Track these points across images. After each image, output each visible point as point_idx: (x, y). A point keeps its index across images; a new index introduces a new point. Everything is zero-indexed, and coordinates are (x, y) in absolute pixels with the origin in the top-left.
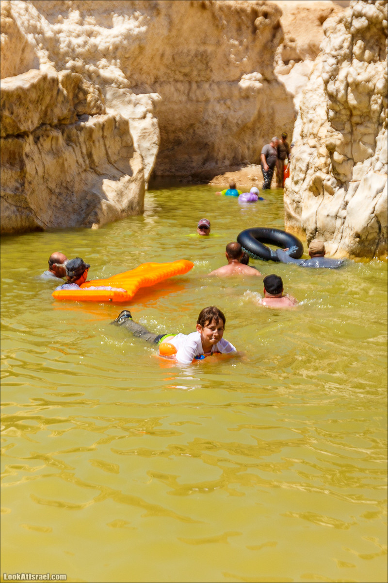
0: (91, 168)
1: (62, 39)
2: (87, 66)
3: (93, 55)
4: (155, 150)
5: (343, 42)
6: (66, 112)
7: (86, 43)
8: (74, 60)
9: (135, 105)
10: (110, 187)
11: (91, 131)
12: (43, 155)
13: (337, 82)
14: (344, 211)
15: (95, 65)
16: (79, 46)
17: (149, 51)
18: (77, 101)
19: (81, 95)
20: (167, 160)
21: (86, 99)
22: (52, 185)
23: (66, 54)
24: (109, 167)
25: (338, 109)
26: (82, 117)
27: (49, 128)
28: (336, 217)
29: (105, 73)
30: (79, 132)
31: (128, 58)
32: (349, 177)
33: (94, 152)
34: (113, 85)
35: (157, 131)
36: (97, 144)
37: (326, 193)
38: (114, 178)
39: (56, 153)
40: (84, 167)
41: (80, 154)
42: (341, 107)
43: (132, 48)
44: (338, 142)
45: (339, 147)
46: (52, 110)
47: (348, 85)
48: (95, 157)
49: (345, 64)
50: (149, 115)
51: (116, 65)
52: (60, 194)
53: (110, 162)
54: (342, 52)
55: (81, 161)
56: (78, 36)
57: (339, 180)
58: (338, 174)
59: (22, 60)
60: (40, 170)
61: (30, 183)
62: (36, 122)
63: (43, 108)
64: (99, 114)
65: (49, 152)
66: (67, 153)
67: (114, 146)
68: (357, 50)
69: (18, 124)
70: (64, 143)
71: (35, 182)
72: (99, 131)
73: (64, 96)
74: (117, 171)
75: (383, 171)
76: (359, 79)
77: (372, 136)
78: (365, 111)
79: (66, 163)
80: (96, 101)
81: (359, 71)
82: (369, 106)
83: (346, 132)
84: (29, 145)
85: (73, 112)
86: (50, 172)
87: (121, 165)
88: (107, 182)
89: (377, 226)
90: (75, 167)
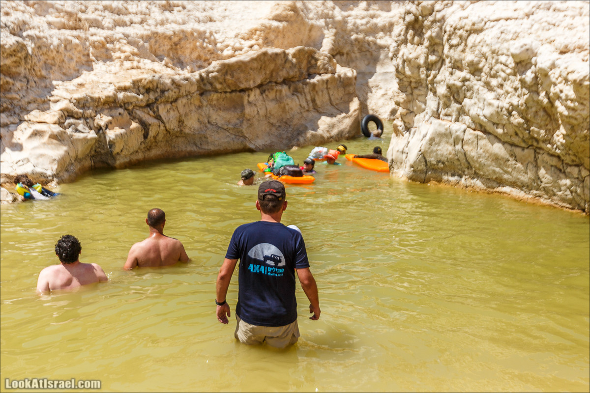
0: (314, 109)
5: (401, 30)
6: (292, 73)
8: (357, 34)
10: (324, 121)
11: (314, 85)
12: (267, 102)
13: (398, 59)
14: (407, 148)
15: (374, 36)
16: (362, 24)
18: (310, 65)
19: (313, 62)
21: (316, 64)
22: (274, 121)
23: (352, 30)
24: (330, 107)
25: (400, 77)
26: (310, 76)
27: (274, 84)
28: (403, 152)
29: (380, 41)
30: (304, 86)
32: (412, 124)
33: (317, 98)
36: (320, 93)
37: (400, 135)
38: (332, 115)
39: (278, 100)
40: (307, 109)
41: (304, 100)
42: (403, 76)
44: (402, 101)
45: (402, 103)
46: (277, 73)
47: (404, 61)
48: (318, 102)
49: (403, 46)
52: (280, 126)
53: (332, 104)
54: (400, 38)
55: (304, 104)
56: (363, 18)
57: (406, 126)
58: (405, 123)
59: (310, 37)
60: (262, 112)
61: (249, 120)
62: (259, 82)
63: (268, 72)
64: (326, 73)
65: (273, 100)
66: (289, 101)
67: (337, 94)
68: (409, 37)
69: (238, 84)
70: (289, 93)
71: (254, 120)
72: (323, 85)
73: (292, 64)
74: (335, 111)
75: (430, 121)
76: (411, 56)
77: (424, 96)
78: (418, 79)
79: (287, 107)
80: (324, 65)
81: (411, 51)
82: (419, 76)
83: (408, 93)
84: (255, 95)
85: (302, 73)
86: (272, 113)
87: (342, 107)
88: (323, 118)
89: (424, 160)
90: (296, 109)
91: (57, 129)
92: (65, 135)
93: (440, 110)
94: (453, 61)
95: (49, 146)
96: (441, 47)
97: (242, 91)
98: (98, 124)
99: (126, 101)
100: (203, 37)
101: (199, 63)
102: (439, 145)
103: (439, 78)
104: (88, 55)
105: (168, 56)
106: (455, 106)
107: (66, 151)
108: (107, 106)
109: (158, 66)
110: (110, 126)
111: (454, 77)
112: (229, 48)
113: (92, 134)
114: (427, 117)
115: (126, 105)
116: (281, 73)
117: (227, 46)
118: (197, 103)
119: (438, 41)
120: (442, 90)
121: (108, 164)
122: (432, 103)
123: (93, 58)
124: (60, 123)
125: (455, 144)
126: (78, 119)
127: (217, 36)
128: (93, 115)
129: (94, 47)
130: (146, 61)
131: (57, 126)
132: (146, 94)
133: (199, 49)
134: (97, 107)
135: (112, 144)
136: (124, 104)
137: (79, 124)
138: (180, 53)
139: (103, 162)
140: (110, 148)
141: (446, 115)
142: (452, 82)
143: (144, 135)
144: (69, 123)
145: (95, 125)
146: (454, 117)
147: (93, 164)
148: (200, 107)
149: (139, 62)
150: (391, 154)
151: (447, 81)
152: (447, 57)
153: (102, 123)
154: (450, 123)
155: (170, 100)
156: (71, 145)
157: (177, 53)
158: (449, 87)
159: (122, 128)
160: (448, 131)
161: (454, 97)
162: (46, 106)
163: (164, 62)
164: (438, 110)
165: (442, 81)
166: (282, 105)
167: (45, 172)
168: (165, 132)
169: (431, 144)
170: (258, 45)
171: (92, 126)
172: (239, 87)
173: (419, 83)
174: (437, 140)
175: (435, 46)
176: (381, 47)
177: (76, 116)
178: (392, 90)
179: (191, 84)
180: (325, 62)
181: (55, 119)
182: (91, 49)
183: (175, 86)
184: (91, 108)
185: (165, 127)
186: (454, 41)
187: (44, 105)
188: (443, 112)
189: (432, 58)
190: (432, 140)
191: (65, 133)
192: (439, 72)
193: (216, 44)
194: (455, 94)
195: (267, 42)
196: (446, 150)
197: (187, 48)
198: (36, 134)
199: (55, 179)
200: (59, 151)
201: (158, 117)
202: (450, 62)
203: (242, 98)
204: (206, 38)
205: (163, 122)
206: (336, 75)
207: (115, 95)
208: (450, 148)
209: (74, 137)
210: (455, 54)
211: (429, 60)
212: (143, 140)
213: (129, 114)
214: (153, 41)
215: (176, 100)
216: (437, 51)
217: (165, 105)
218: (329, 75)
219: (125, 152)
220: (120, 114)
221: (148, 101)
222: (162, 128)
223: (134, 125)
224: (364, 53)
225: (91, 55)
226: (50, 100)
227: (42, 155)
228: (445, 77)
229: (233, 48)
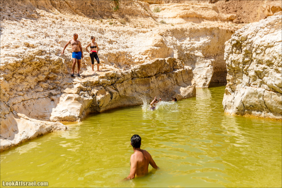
0: (177, 84)
1: (183, 46)
2: (191, 53)
3: (193, 49)
4: (211, 76)
5: (230, 48)
6: (167, 69)
7: (191, 46)
8: (187, 51)
9: (206, 63)
10: (182, 89)
11: (177, 73)
12: (158, 82)
13: (229, 61)
14: (234, 100)
15: (193, 52)
16: (188, 47)
17: (212, 47)
18: (174, 65)
19: (175, 63)
20: (222, 77)
21: (177, 65)
22: (161, 90)
23: (184, 50)
24: (183, 83)
25: (230, 69)
26: (174, 70)
27: (161, 74)
28: (231, 102)
29: (196, 54)
30: (173, 74)
31: (205, 49)
32: (235, 89)
33: (178, 79)
34: (199, 58)
35: (212, 70)
36: (179, 77)
37: (229, 94)
38: (184, 87)
39: (163, 81)
40: (174, 84)
41: (173, 80)
42: (231, 68)
43: (206, 47)
44: (230, 79)
45: (231, 80)
46: (162, 69)
47: (232, 61)
48: (178, 81)
49: (231, 55)
50: (210, 66)
51: (200, 52)
52: (164, 92)
54: (229, 51)
55: (173, 82)
56: (189, 44)
57: (232, 90)
58: (231, 88)
59: (168, 53)
60: (157, 86)
61: (152, 90)
62: (155, 73)
63: (158, 69)
64: (181, 68)
65: (161, 80)
66: (167, 81)
67: (186, 77)
68: (234, 51)
69: (148, 74)
70: (167, 78)
71: (154, 90)
72: (180, 73)
73: (168, 65)
74: (186, 85)
75: (245, 88)
76: (235, 59)
77: (241, 77)
78: (238, 69)
79: (166, 83)
80: (180, 65)
81: (235, 57)
82: (239, 67)
83: (233, 75)
84: (153, 79)
85: (171, 69)
86: (161, 86)
87: (188, 83)
88: (181, 88)
89: (243, 105)
90: (170, 84)
91: (77, 96)
92: (80, 99)
93: (250, 82)
94: (258, 61)
95: (75, 104)
96: (251, 54)
97: (149, 77)
98: (93, 93)
99: (103, 83)
100: (126, 54)
101: (126, 66)
102: (251, 98)
103: (250, 68)
104: (84, 63)
105: (115, 63)
106: (259, 80)
107: (81, 106)
108: (95, 85)
109: (112, 67)
110: (98, 94)
111: (258, 67)
112: (137, 59)
113: (91, 98)
114: (243, 86)
115: (103, 85)
116: (163, 69)
117: (136, 58)
118: (130, 83)
119: (249, 52)
120: (252, 73)
121: (97, 111)
122: (246, 79)
123: (86, 65)
124: (78, 93)
125: (259, 97)
126: (84, 91)
127: (131, 54)
128: (91, 89)
129: (86, 60)
130: (107, 65)
131: (77, 95)
132: (111, 80)
133: (126, 60)
134: (92, 86)
135: (99, 102)
136: (103, 84)
137: (85, 93)
138: (118, 61)
139: (94, 110)
140: (98, 104)
141: (254, 85)
142: (257, 70)
143: (111, 97)
144: (81, 93)
145: (92, 94)
146: (258, 85)
147: (90, 111)
148: (132, 85)
149: (105, 66)
150: (225, 103)
151: (255, 69)
152: (255, 58)
153: (95, 93)
154: (256, 88)
155: (121, 82)
156: (83, 103)
157: (118, 62)
158: (256, 72)
159: (103, 95)
160: (256, 92)
161: (258, 77)
162: (71, 86)
163: (114, 66)
164: (249, 83)
165: (252, 69)
166: (165, 83)
167: (75, 115)
168: (119, 96)
169: (247, 98)
170: (149, 57)
171: (90, 94)
172: (148, 75)
173: (239, 70)
174: (250, 96)
175: (248, 54)
176: (197, 57)
177: (84, 90)
178: (203, 75)
179: (129, 74)
180: (180, 63)
181: (76, 91)
182: (85, 61)
183: (122, 75)
184: (90, 86)
185: (119, 94)
186: (259, 51)
187: (71, 85)
188: (252, 83)
189: (247, 59)
190: (247, 96)
191: (80, 97)
192: (250, 65)
193: (131, 58)
194: (259, 75)
195: (153, 56)
196: (254, 100)
197: (121, 59)
198: (69, 98)
199: (79, 118)
200: (79, 106)
201: (116, 90)
202: (256, 61)
203: (149, 80)
204: (127, 55)
205: (119, 92)
206: (185, 69)
207: (99, 80)
208: (257, 99)
209: (84, 100)
210: (259, 57)
211: (245, 60)
212: (110, 100)
213: (105, 88)
214: (109, 56)
215: (123, 82)
216: (249, 56)
217: (119, 84)
218: (182, 69)
219: (104, 105)
220: (101, 89)
221: (112, 82)
222: (118, 94)
223: (107, 93)
224: (190, 60)
225: (85, 63)
226: (73, 83)
227: (73, 108)
228: (253, 67)
229: (139, 59)
